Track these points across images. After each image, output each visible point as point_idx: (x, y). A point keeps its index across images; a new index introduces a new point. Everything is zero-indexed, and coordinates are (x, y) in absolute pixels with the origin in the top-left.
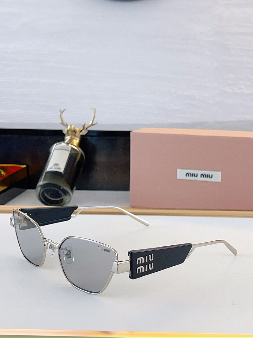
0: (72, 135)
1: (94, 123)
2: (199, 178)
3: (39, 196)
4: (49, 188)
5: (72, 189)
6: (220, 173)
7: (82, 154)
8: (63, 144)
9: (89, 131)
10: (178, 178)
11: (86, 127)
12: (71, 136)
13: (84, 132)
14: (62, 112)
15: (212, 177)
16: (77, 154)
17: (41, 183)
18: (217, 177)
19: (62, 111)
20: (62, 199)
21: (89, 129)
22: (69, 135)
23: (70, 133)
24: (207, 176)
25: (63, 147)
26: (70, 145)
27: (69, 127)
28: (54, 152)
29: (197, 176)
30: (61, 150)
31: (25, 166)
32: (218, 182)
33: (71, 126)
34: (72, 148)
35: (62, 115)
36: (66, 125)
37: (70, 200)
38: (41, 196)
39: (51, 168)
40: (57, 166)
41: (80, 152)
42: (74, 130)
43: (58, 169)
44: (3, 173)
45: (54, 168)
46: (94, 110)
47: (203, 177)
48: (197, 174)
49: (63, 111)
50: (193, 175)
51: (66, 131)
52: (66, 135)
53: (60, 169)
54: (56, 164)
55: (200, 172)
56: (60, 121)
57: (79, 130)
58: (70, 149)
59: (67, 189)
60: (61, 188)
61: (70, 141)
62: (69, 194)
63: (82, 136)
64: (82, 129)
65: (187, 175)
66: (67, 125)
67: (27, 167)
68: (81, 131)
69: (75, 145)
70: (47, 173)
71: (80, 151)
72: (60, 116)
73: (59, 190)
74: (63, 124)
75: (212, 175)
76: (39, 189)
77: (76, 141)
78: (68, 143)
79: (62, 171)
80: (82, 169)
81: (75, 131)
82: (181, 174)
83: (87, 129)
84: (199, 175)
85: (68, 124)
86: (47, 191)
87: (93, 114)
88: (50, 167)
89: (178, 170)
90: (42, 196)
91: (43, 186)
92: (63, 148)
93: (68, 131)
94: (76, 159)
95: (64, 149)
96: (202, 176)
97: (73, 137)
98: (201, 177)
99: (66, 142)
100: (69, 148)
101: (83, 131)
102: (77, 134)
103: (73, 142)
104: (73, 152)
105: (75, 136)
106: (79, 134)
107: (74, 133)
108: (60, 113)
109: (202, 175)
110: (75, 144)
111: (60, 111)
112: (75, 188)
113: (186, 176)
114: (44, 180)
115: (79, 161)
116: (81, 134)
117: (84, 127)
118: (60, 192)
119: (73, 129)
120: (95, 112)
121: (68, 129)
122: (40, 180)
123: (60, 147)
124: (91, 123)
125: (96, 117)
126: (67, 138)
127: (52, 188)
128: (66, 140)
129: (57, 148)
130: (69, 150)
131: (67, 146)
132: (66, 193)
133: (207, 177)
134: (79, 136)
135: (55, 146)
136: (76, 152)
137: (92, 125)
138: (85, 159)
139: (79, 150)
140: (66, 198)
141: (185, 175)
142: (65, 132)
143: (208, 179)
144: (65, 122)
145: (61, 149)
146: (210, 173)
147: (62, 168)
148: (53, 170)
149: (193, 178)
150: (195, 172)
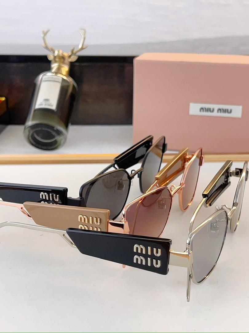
0: (60, 61)
1: (84, 46)
2: (215, 114)
3: (28, 138)
4: (40, 129)
6: (241, 107)
7: (74, 86)
8: (50, 74)
10: (191, 113)
11: (75, 51)
12: (59, 64)
13: (74, 59)
14: (45, 34)
15: (231, 112)
16: (68, 86)
17: (30, 122)
18: (237, 111)
20: (56, 140)
22: (56, 62)
23: (57, 60)
24: (226, 111)
25: (52, 78)
26: (59, 75)
27: (56, 52)
28: (41, 84)
29: (213, 111)
31: (3, 99)
32: (238, 119)
33: (58, 51)
34: (63, 79)
35: (46, 38)
36: (51, 50)
40: (48, 102)
41: (71, 83)
43: (49, 105)
45: (44, 104)
46: (83, 31)
47: (221, 112)
48: (213, 109)
49: (47, 32)
50: (208, 110)
52: (53, 61)
53: (52, 106)
54: (47, 100)
55: (216, 107)
56: (43, 44)
57: (67, 56)
58: (61, 80)
59: (61, 128)
61: (58, 71)
62: (63, 134)
64: (70, 54)
67: (7, 99)
68: (70, 57)
69: (63, 74)
70: (35, 110)
72: (44, 38)
73: (52, 132)
74: (47, 48)
75: (231, 110)
77: (65, 69)
78: (56, 73)
79: (54, 107)
81: (63, 58)
82: (194, 109)
83: (75, 54)
84: (216, 110)
85: (54, 48)
86: (38, 133)
87: (83, 36)
88: (40, 103)
89: (191, 104)
90: (32, 139)
91: (33, 127)
93: (55, 57)
95: (53, 81)
96: (219, 111)
97: (62, 65)
99: (53, 70)
100: (59, 79)
101: (72, 57)
102: (66, 61)
103: (61, 71)
104: (66, 84)
105: (63, 63)
106: (68, 61)
107: (62, 60)
108: (42, 35)
109: (219, 109)
111: (43, 31)
113: (200, 111)
114: (33, 120)
116: (70, 60)
117: (72, 51)
118: (54, 133)
119: (61, 55)
120: (85, 33)
121: (56, 55)
122: (28, 120)
123: (48, 78)
124: (80, 47)
126: (55, 66)
127: (43, 129)
129: (45, 80)
131: (56, 77)
132: (59, 133)
134: (68, 64)
135: (42, 77)
137: (82, 49)
138: (77, 91)
139: (70, 80)
140: (60, 139)
141: (199, 110)
142: (51, 58)
143: (226, 115)
144: (50, 46)
145: (50, 81)
146: (228, 107)
147: (53, 105)
148: (44, 106)
149: (209, 114)
150: (211, 106)
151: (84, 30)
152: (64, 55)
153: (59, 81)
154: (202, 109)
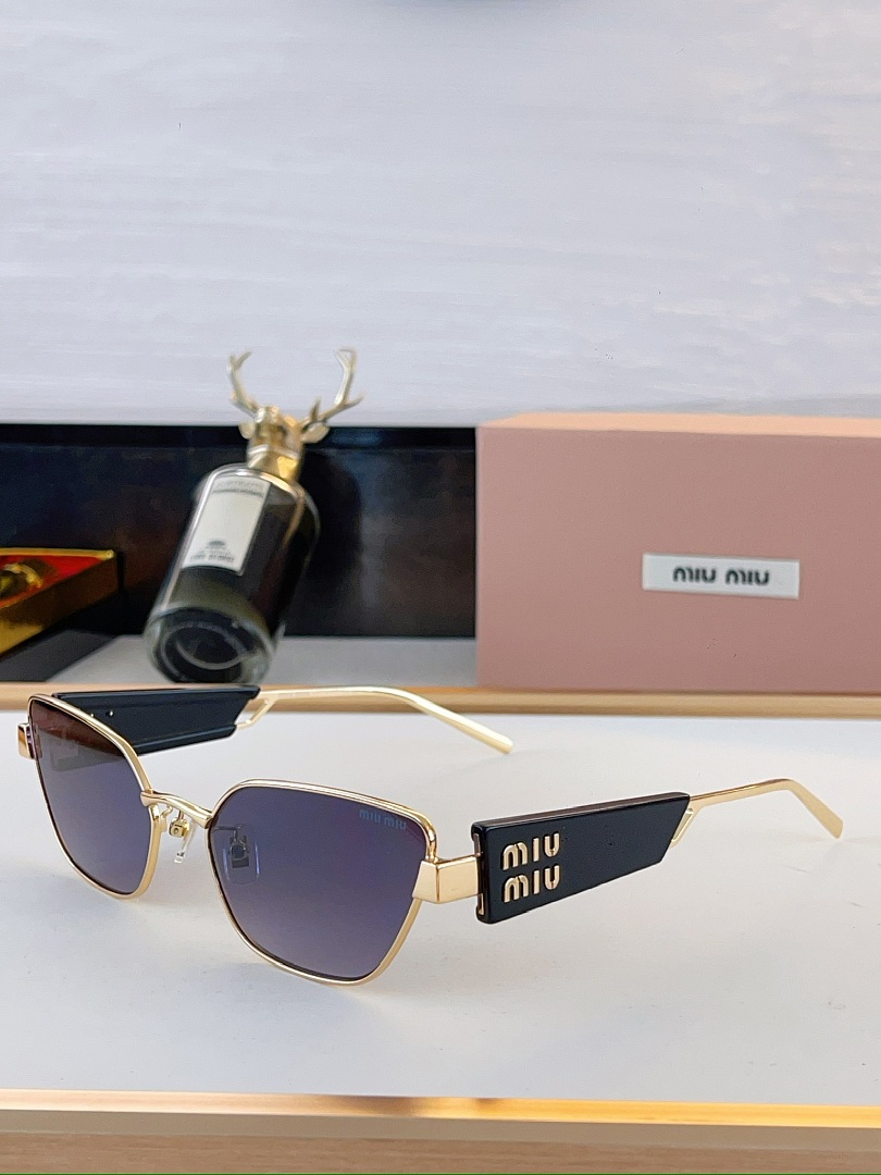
0: (273, 440)
1: (351, 399)
2: (720, 586)
3: (157, 653)
4: (190, 625)
5: (272, 632)
6: (796, 566)
7: (307, 510)
8: (242, 472)
9: (333, 430)
10: (647, 585)
11: (322, 412)
12: (270, 447)
13: (317, 433)
14: (237, 364)
15: (766, 580)
16: (292, 508)
17: (163, 607)
18: (785, 578)
19: (237, 357)
20: (239, 666)
21: (336, 421)
22: (260, 440)
23: (264, 434)
24: (750, 577)
25: (241, 483)
26: (266, 477)
27: (261, 414)
28: (209, 501)
29: (713, 578)
30: (233, 494)
31: (109, 555)
33: (268, 409)
34: (272, 486)
35: (237, 374)
36: (250, 407)
37: (267, 668)
38: (163, 655)
39: (199, 556)
40: (220, 550)
41: (301, 501)
42: (280, 424)
43: (224, 558)
44: (32, 578)
45: (208, 555)
46: (349, 354)
47: (736, 579)
48: (714, 572)
49: (243, 359)
50: (699, 575)
51: (252, 428)
52: (252, 443)
53: (230, 559)
54: (217, 544)
55: (722, 565)
56: (232, 395)
57: (298, 426)
58: (265, 490)
59: (253, 626)
60: (234, 625)
61: (268, 464)
62: (262, 647)
63: (307, 446)
64: (308, 422)
65: (680, 575)
66: (255, 409)
67: (119, 557)
68: (306, 428)
69: (282, 476)
70: (183, 572)
71: (299, 498)
72: (233, 377)
73: (226, 634)
74: (240, 404)
75: (767, 575)
76: (155, 630)
77: (288, 464)
78: (257, 471)
79: (236, 564)
80: (308, 559)
81: (281, 430)
82: (657, 572)
83: (324, 421)
84: (721, 576)
85: (257, 403)
86: (184, 637)
87: (347, 370)
88: (197, 550)
89: (648, 559)
90: (168, 654)
91: (171, 618)
92: (240, 488)
93: (258, 427)
94: (286, 526)
95: (243, 491)
96: (732, 578)
97: (277, 449)
98: (728, 580)
99: (252, 464)
100: (261, 486)
101: (311, 430)
102: (290, 440)
103: (276, 467)
104: (277, 501)
105: (283, 445)
106: (296, 440)
107: (279, 435)
108: (229, 369)
109: (732, 572)
110: (285, 475)
111: (232, 358)
112: (282, 630)
113: (676, 577)
114: (174, 598)
115: (297, 534)
116: (305, 438)
117: (314, 413)
118: (232, 640)
119: (275, 421)
120: (352, 363)
121: (259, 421)
122: (159, 599)
123: (229, 483)
124: (339, 400)
125: (355, 379)
126: (257, 453)
127: (201, 626)
128: (251, 459)
129: (220, 488)
130: (259, 494)
131: (254, 480)
132: (251, 643)
133: (750, 580)
134: (299, 446)
135: (213, 480)
136: (288, 502)
137: (344, 406)
138: (318, 526)
139: (298, 493)
140: (250, 662)
141: (671, 575)
142: (247, 433)
143: (753, 589)
144: (248, 400)
145: (234, 491)
146: (759, 565)
147: (235, 557)
148: (206, 561)
149: (700, 586)
150: (707, 563)
151: (349, 351)
152: (284, 423)
153: (259, 490)
154: (679, 571)
